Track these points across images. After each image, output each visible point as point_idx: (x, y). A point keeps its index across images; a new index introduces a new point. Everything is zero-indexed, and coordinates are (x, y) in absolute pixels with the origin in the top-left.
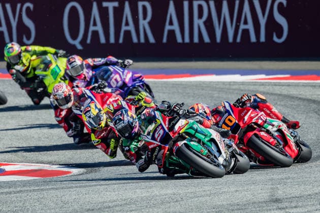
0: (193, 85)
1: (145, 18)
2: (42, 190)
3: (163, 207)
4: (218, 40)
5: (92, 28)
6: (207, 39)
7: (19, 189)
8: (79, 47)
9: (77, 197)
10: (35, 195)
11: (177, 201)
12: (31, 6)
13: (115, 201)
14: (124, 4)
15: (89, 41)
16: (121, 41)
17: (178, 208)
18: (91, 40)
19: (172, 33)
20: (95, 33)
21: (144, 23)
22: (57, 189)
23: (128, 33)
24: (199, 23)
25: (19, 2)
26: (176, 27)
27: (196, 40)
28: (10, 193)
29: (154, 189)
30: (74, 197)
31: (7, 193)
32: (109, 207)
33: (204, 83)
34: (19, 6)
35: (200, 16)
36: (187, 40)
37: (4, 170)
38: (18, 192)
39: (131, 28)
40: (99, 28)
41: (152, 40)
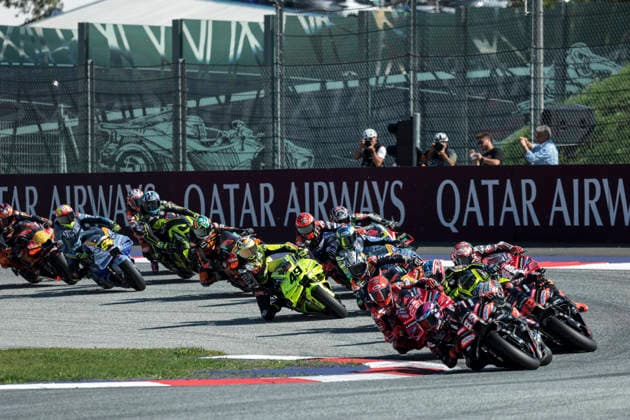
0: (583, 274)
1: (528, 198)
2: (412, 390)
3: (548, 410)
4: (613, 223)
5: (468, 209)
6: (599, 222)
7: (385, 389)
8: (454, 230)
9: (450, 398)
10: (403, 396)
11: (565, 404)
12: (400, 184)
13: (493, 403)
14: (506, 182)
15: (465, 224)
16: (501, 224)
17: (566, 412)
18: (468, 223)
19: (559, 215)
20: (472, 215)
21: (528, 204)
22: (428, 389)
23: (509, 215)
24: (591, 204)
25: (387, 180)
26: (564, 208)
27: (587, 223)
28: (375, 393)
29: (539, 391)
30: (447, 398)
31: (371, 393)
32: (488, 410)
33: (595, 270)
34: (387, 183)
35: (592, 196)
36: (576, 223)
37: (368, 367)
38: (384, 392)
39: (513, 209)
40: (477, 209)
41: (536, 223)
